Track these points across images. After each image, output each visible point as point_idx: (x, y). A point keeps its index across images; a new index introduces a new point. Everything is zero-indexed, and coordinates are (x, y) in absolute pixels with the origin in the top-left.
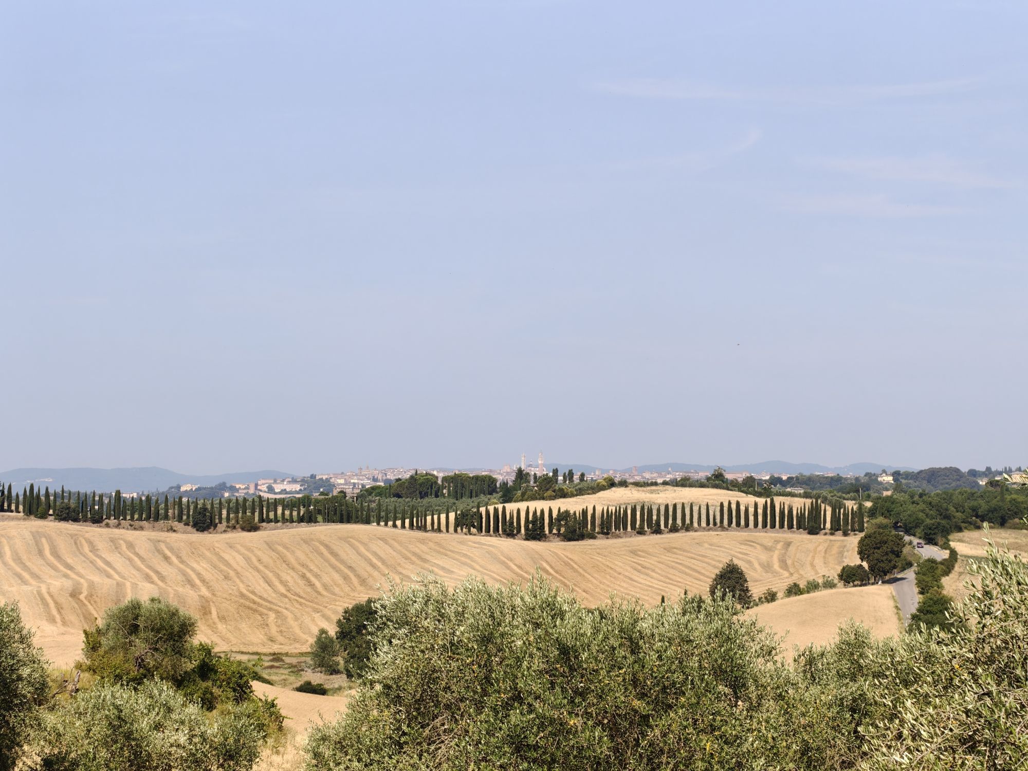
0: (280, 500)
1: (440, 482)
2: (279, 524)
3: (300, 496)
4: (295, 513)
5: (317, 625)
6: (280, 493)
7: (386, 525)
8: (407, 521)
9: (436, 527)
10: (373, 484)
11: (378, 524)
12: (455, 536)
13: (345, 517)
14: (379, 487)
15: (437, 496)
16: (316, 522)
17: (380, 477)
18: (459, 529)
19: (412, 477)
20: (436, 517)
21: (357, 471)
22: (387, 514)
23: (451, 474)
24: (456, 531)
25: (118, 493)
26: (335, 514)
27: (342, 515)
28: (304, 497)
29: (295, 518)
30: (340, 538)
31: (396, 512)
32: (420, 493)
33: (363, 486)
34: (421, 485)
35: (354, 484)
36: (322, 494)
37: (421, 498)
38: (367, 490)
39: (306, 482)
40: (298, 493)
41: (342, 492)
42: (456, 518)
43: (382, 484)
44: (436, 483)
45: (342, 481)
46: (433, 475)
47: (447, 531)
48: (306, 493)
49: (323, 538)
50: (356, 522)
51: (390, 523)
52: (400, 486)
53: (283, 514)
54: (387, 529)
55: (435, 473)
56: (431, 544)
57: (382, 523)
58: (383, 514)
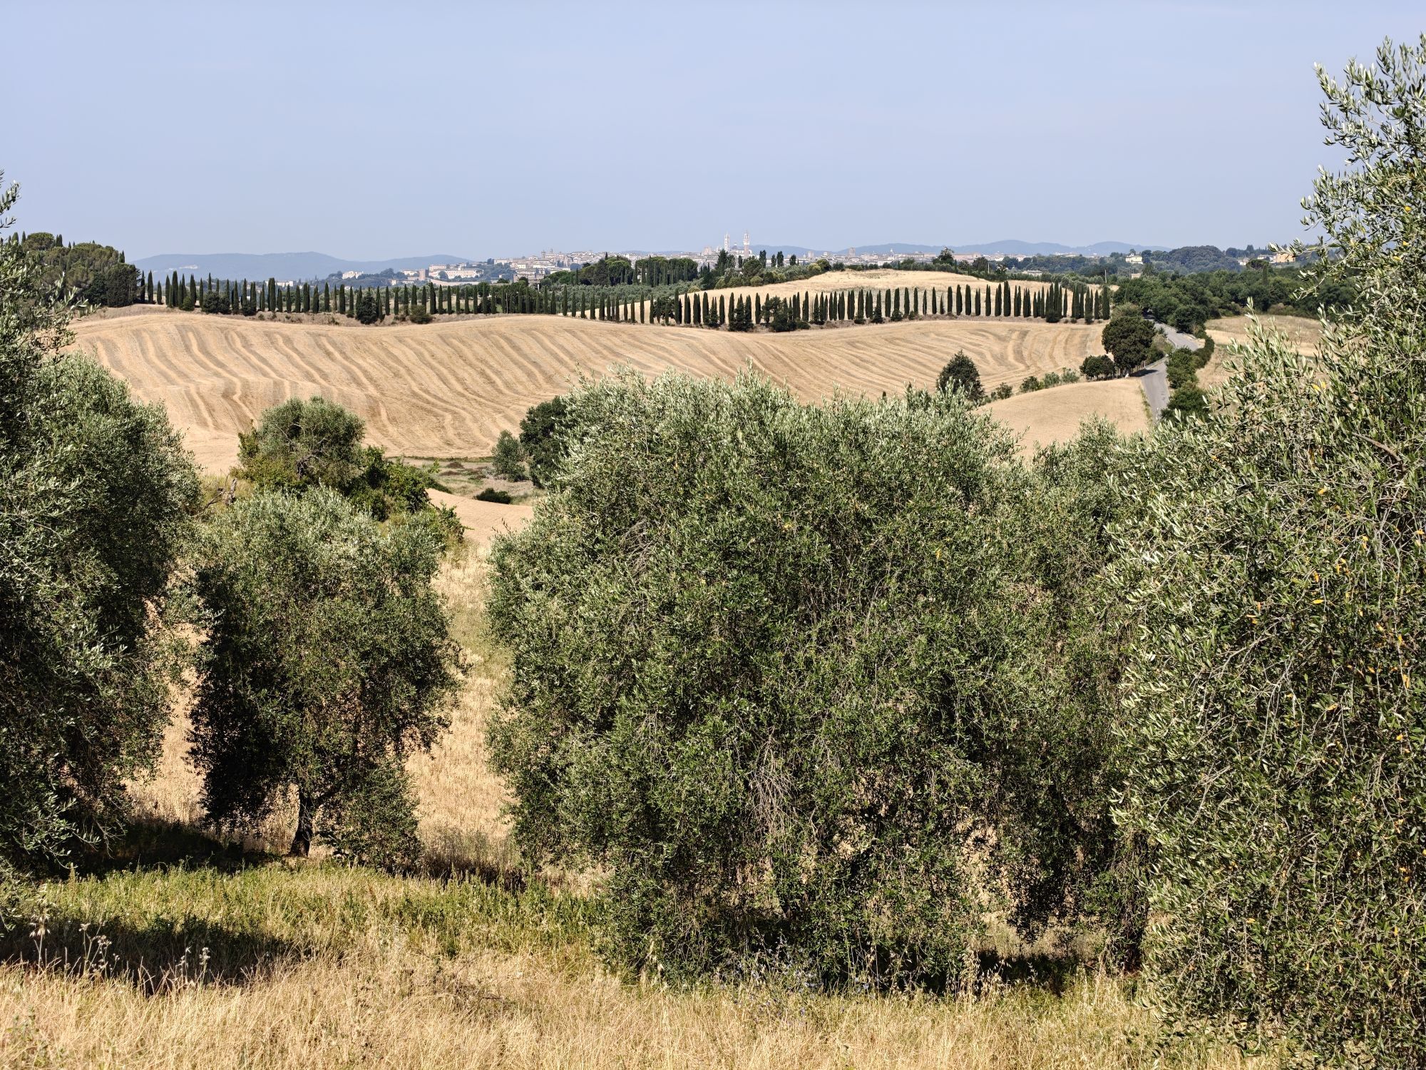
0: (454, 288)
1: (633, 266)
2: (454, 315)
3: (476, 283)
4: (471, 303)
5: (498, 427)
6: (453, 280)
7: (574, 315)
8: (597, 311)
9: (629, 316)
10: (559, 269)
11: (565, 314)
12: (652, 327)
13: (527, 307)
14: (565, 273)
15: (630, 283)
16: (495, 312)
17: (566, 262)
18: (655, 319)
19: (601, 261)
20: (629, 306)
21: (541, 256)
22: (574, 304)
23: (646, 257)
24: (652, 321)
25: (272, 281)
26: (517, 303)
27: (524, 305)
28: (481, 285)
29: (471, 308)
30: (523, 331)
31: (584, 301)
32: (612, 279)
33: (547, 272)
34: (611, 270)
35: (537, 270)
36: (501, 281)
37: (613, 284)
38: (551, 277)
39: (483, 268)
40: (474, 280)
41: (523, 279)
42: (652, 307)
43: (568, 270)
44: (629, 267)
45: (524, 267)
46: (626, 259)
47: (643, 321)
48: (483, 280)
49: (503, 330)
50: (540, 312)
51: (578, 313)
52: (589, 271)
53: (458, 303)
54: (574, 320)
55: (628, 256)
56: (624, 337)
57: (569, 314)
58: (570, 303)
